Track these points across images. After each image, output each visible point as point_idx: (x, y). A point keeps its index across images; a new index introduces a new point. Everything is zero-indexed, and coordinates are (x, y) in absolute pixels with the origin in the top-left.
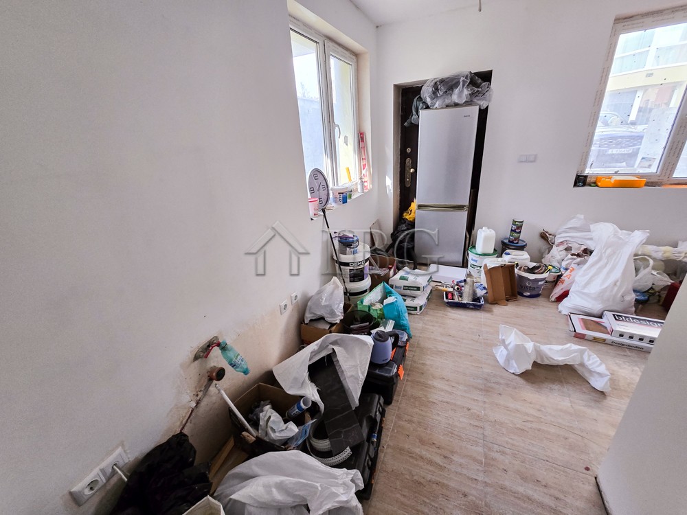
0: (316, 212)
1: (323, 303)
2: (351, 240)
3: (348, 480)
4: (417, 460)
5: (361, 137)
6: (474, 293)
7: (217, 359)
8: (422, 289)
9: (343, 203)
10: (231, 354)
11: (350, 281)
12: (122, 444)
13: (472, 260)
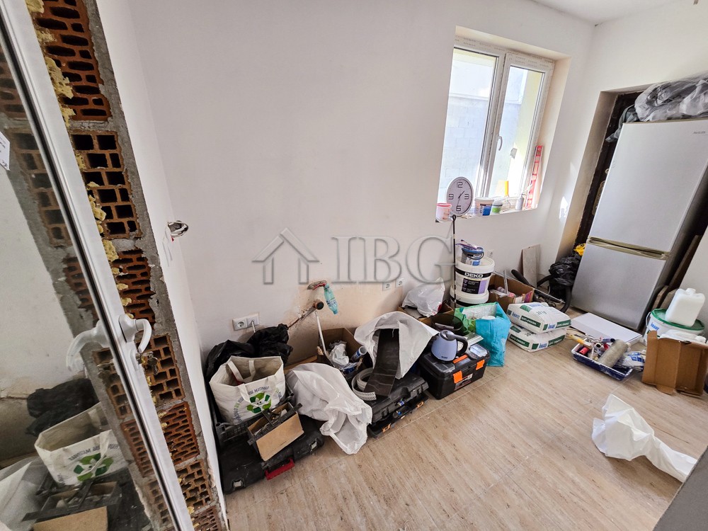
0: (446, 217)
1: (420, 295)
2: (473, 250)
3: (360, 407)
4: (431, 444)
5: (538, 150)
6: (621, 360)
7: (320, 295)
8: (542, 326)
9: (484, 215)
10: (329, 296)
11: (463, 290)
12: (259, 313)
13: (652, 325)
